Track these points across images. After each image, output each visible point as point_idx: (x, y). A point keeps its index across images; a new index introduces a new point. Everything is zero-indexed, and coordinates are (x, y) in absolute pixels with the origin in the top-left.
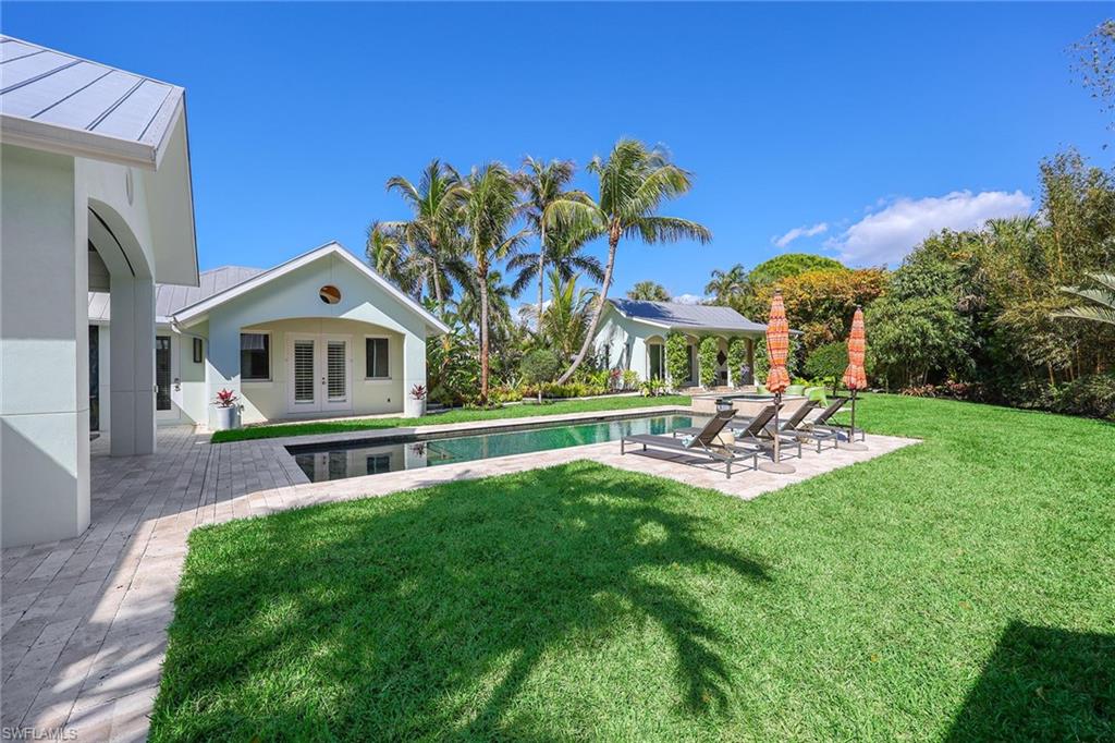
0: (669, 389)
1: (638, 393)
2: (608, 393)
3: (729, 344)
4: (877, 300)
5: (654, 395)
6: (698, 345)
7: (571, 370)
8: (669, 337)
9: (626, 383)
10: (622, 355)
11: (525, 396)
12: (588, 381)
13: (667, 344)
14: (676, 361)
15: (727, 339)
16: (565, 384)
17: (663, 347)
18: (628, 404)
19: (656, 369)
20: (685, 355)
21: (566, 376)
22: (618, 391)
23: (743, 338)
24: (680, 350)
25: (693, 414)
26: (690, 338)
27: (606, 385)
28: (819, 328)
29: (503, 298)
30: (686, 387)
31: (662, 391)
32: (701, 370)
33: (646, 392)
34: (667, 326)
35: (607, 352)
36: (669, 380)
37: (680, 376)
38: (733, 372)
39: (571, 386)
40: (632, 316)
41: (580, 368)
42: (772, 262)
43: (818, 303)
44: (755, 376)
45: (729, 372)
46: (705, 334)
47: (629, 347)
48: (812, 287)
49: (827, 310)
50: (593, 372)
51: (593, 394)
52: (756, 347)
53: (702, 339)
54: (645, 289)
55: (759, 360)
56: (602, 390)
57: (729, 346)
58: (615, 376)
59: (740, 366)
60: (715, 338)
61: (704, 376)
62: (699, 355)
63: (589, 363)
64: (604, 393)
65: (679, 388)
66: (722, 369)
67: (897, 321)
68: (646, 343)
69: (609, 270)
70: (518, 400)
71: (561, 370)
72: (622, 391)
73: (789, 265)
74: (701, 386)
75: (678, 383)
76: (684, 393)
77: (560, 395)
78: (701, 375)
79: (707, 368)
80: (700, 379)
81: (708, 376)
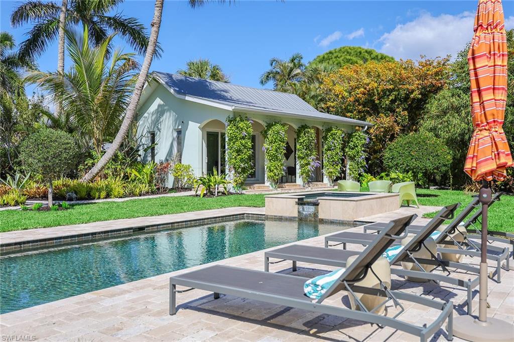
0: (231, 187)
1: (193, 193)
2: (153, 193)
3: (299, 133)
4: (441, 93)
5: (212, 194)
6: (265, 134)
7: (101, 162)
8: (230, 121)
9: (177, 180)
10: (172, 144)
11: (30, 198)
12: (126, 177)
13: (229, 131)
14: (239, 151)
15: (296, 127)
16: (92, 181)
17: (223, 135)
18: (179, 206)
19: (214, 162)
20: (250, 144)
21: (95, 170)
22: (166, 190)
23: (313, 127)
24: (243, 138)
25: (267, 218)
26: (256, 125)
27: (150, 182)
28: (386, 120)
29: (15, 70)
30: (250, 184)
31: (222, 189)
32: (267, 164)
33: (202, 190)
34: (229, 108)
35: (153, 141)
36: (231, 176)
37: (244, 170)
38: (302, 166)
39: (102, 183)
40: (185, 94)
41: (115, 158)
42: (331, 53)
43: (385, 93)
44: (324, 171)
45: (298, 167)
46: (273, 120)
47: (180, 134)
48: (379, 76)
49: (393, 101)
50: (133, 163)
51: (132, 194)
52: (325, 138)
53: (270, 126)
54: (200, 69)
55: (329, 153)
56: (145, 188)
57: (299, 136)
58: (162, 169)
59: (310, 159)
60: (284, 125)
61: (271, 171)
62: (266, 146)
63: (128, 153)
64: (147, 193)
65: (242, 185)
66: (290, 162)
67: (463, 114)
68: (202, 129)
69: (154, 29)
70: (17, 204)
71: (89, 162)
72: (172, 190)
73: (348, 57)
74: (267, 184)
75: (241, 179)
76: (249, 191)
77: (87, 196)
78: (268, 170)
79: (274, 161)
80: (266, 175)
81: (275, 171)
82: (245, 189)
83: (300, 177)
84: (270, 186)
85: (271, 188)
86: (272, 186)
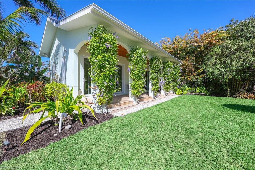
53: (134, 50)
61: (134, 88)
65: (107, 104)
74: (131, 98)
78: (132, 87)
79: (138, 80)
80: (130, 92)
81: (138, 88)
82: (111, 108)
83: (152, 92)
84: (134, 100)
85: (134, 102)
86: (135, 100)
